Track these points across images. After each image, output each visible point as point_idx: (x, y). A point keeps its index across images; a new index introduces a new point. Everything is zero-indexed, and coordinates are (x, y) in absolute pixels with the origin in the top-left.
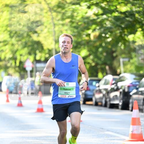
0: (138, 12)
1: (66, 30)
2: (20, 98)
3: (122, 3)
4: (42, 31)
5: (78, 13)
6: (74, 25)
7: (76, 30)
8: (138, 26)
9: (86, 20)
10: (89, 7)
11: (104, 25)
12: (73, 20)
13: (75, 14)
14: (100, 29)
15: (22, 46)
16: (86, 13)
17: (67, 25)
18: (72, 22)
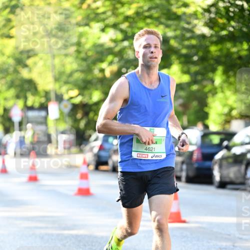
0: (175, 38)
1: (71, 63)
2: (4, 162)
3: (151, 23)
4: (35, 64)
5: (87, 39)
6: (83, 55)
7: (84, 64)
8: (174, 57)
9: (99, 49)
10: (103, 30)
11: (125, 56)
12: (81, 49)
13: (83, 40)
14: (119, 61)
15: (7, 86)
16: (99, 38)
17: (71, 55)
18: (78, 52)
